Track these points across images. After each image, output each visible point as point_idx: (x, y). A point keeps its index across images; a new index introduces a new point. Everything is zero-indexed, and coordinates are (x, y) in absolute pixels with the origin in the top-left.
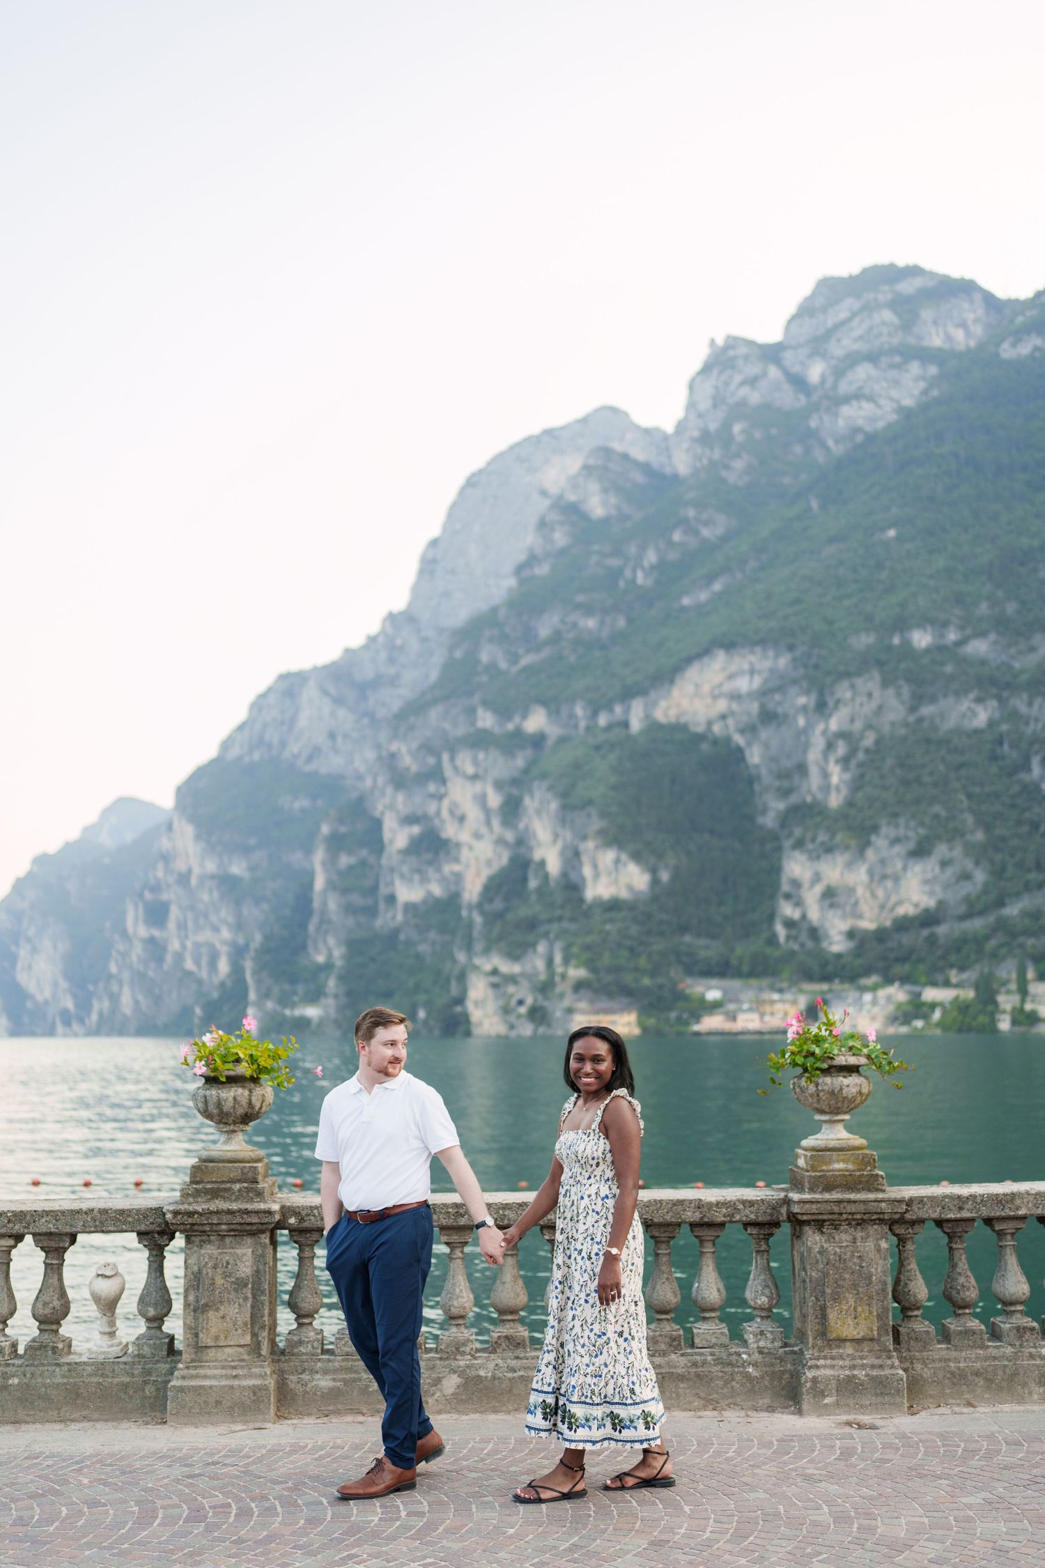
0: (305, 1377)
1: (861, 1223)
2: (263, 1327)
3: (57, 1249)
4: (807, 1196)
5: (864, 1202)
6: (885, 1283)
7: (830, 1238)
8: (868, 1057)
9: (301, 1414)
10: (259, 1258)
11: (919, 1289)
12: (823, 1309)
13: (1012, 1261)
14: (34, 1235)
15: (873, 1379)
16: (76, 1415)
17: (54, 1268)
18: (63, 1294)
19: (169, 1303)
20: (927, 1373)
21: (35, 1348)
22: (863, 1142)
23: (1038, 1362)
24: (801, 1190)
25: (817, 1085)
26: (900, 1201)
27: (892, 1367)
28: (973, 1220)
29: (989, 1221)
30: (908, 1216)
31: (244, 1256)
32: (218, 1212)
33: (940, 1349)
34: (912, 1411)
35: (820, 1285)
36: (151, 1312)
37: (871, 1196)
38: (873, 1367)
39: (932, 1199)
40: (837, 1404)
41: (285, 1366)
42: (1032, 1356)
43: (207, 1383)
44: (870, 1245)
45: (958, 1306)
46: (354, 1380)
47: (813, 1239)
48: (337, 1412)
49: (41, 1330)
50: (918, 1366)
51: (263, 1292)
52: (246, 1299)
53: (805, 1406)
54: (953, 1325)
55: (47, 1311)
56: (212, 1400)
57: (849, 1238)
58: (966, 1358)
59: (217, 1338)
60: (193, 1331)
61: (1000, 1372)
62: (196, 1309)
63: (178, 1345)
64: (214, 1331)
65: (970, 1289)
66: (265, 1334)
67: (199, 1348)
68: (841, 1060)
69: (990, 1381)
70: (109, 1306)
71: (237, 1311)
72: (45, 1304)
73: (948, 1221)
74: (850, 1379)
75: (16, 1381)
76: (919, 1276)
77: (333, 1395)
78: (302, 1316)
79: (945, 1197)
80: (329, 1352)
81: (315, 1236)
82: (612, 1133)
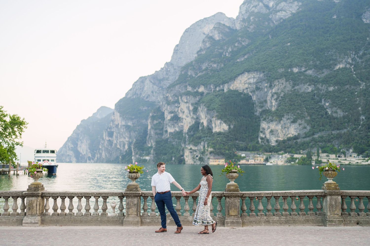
0: (145, 220)
1: (235, 197)
2: (138, 212)
3: (105, 199)
4: (226, 192)
5: (236, 194)
6: (239, 207)
7: (230, 199)
8: (238, 170)
9: (145, 225)
10: (138, 201)
11: (245, 208)
12: (229, 210)
13: (261, 204)
14: (102, 196)
15: (236, 221)
16: (109, 225)
17: (105, 202)
18: (106, 206)
19: (123, 208)
20: (246, 221)
21: (102, 214)
22: (237, 184)
23: (264, 220)
24: (226, 191)
25: (229, 175)
26: (242, 194)
27: (240, 220)
28: (254, 197)
29: (257, 197)
30: (243, 196)
31: (135, 200)
32: (131, 193)
33: (248, 218)
34: (243, 227)
35: (228, 206)
36: (121, 209)
37: (237, 193)
38: (236, 220)
39: (247, 193)
40: (230, 225)
41: (142, 218)
42: (263, 219)
43: (130, 220)
44: (237, 200)
45: (252, 211)
46: (153, 220)
47: (228, 199)
48: (150, 225)
49: (103, 212)
50: (244, 220)
51: (138, 206)
52: (136, 207)
53: (225, 226)
55: (104, 208)
56: (130, 223)
57: (233, 199)
58: (252, 219)
59: (131, 213)
60: (127, 212)
61: (257, 221)
62: (128, 209)
63: (125, 214)
65: (254, 208)
66: (139, 213)
67: (128, 215)
68: (233, 171)
69: (256, 223)
70: (114, 208)
71: (134, 209)
73: (250, 197)
74: (233, 222)
75: (99, 219)
76: (245, 206)
77: (150, 222)
78: (145, 210)
79: (250, 193)
80: (149, 216)
81: (147, 197)
82: (208, 181)
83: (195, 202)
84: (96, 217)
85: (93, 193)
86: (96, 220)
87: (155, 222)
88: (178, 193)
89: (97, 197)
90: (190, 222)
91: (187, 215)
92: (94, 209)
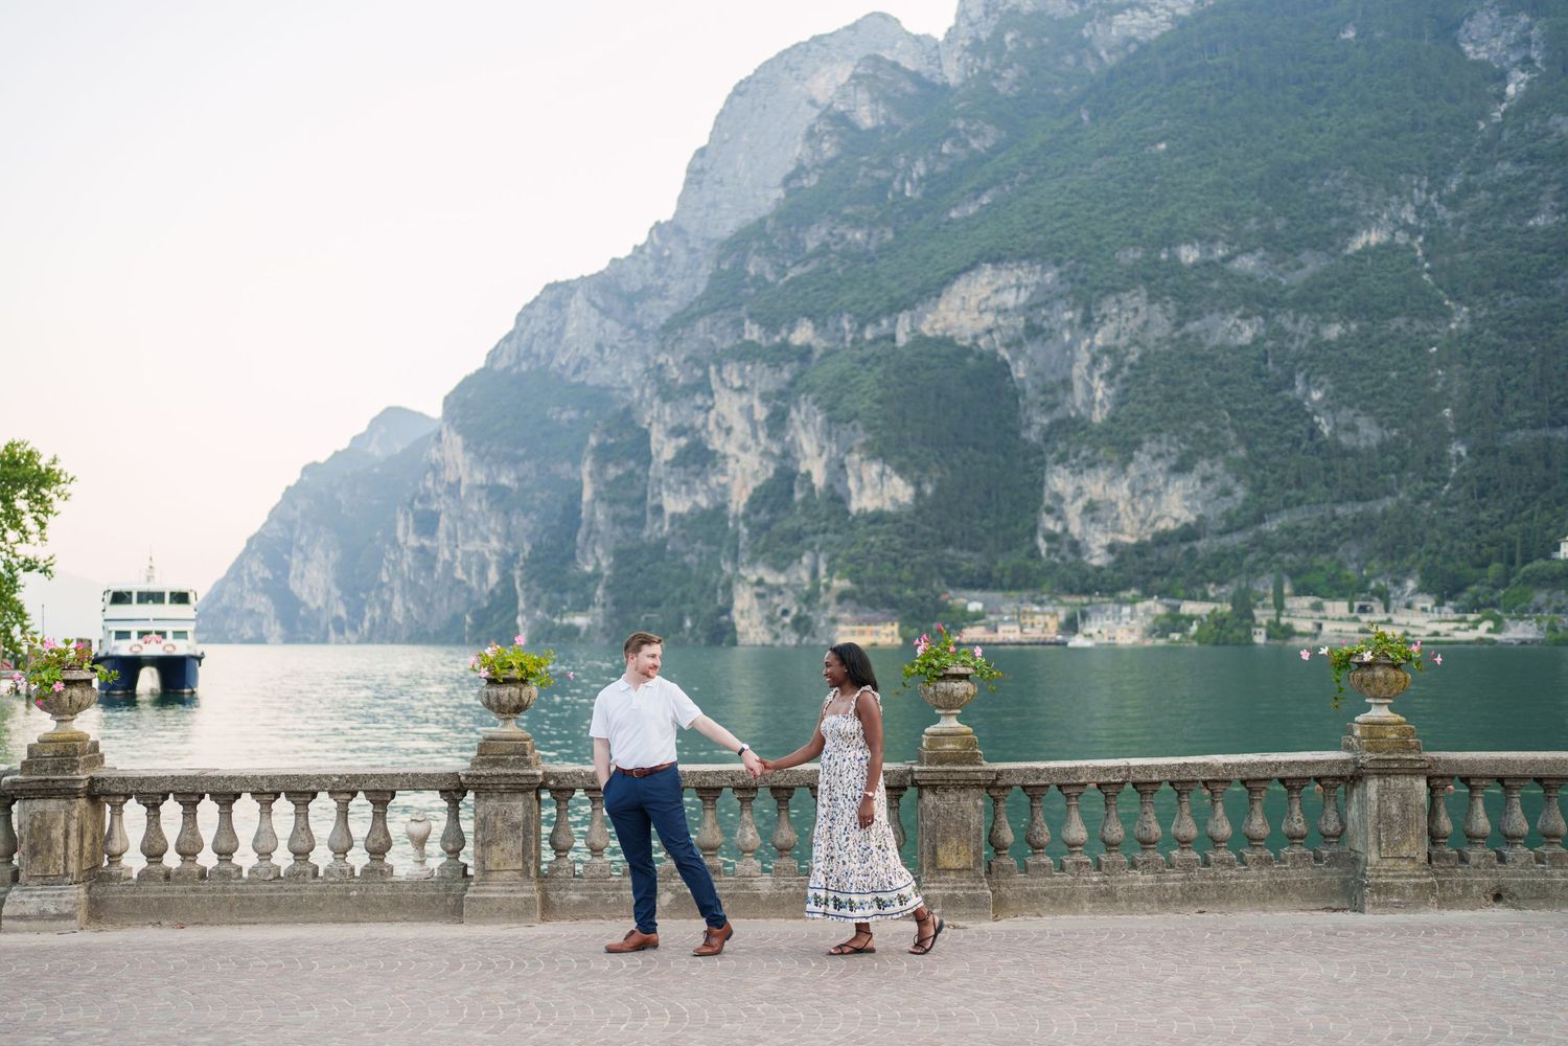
0: (562, 893)
1: (964, 787)
2: (531, 858)
3: (382, 802)
4: (924, 768)
5: (966, 772)
6: (980, 830)
7: (941, 798)
8: (975, 668)
9: (560, 919)
10: (528, 809)
11: (1007, 835)
12: (935, 847)
13: (1075, 816)
14: (365, 791)
15: (969, 896)
16: (398, 918)
17: (380, 816)
18: (387, 834)
19: (463, 842)
20: (1009, 894)
21: (366, 871)
22: (970, 730)
23: (1090, 886)
24: (922, 764)
25: (935, 688)
26: (992, 772)
27: (983, 888)
28: (1047, 786)
29: (1060, 787)
30: (999, 783)
31: (517, 807)
32: (498, 776)
33: (1020, 877)
34: (996, 919)
35: (932, 832)
36: (451, 847)
37: (971, 768)
38: (969, 888)
39: (1017, 770)
41: (547, 886)
42: (1085, 882)
43: (492, 895)
44: (970, 802)
45: (1037, 847)
46: (597, 896)
47: (929, 798)
48: (585, 918)
49: (372, 859)
50: (1003, 889)
51: (531, 833)
52: (519, 837)
54: (1031, 861)
55: (376, 846)
56: (495, 907)
57: (955, 798)
58: (1039, 883)
59: (498, 865)
60: (481, 860)
61: (1062, 893)
62: (484, 844)
63: (470, 871)
64: (496, 859)
65: (1044, 834)
66: (533, 862)
67: (485, 871)
68: (953, 670)
69: (1054, 899)
70: (420, 842)
71: (513, 846)
72: (374, 841)
73: (1030, 786)
74: (952, 897)
75: (355, 893)
76: (1008, 826)
77: (582, 905)
78: (560, 850)
79: (1027, 769)
80: (580, 876)
81: (568, 794)
82: (863, 717)
83: (783, 813)
84: (338, 886)
85: (326, 776)
86: (341, 897)
87: (604, 903)
88: (707, 774)
89: (341, 792)
90: (763, 899)
91: (748, 869)
92: (332, 848)
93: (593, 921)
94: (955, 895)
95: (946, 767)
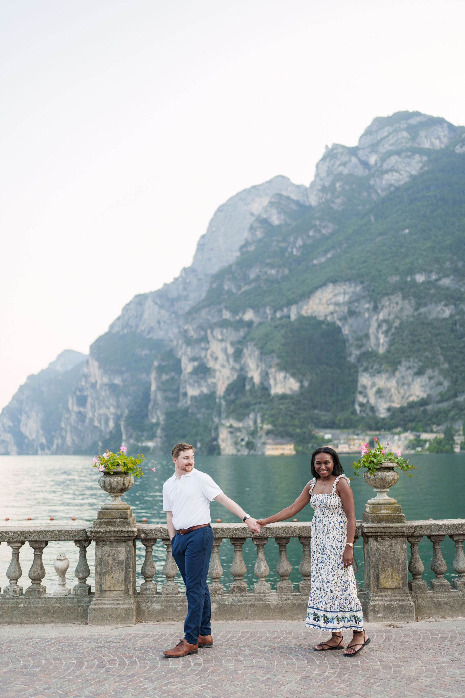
0: (149, 604)
1: (394, 537)
2: (130, 582)
3: (39, 548)
4: (370, 525)
5: (396, 527)
6: (405, 563)
7: (381, 543)
8: (398, 463)
9: (147, 621)
10: (128, 552)
11: (421, 566)
12: (378, 575)
13: (462, 553)
14: (29, 541)
15: (400, 605)
16: (48, 620)
17: (38, 556)
18: (42, 567)
19: (88, 572)
20: (424, 603)
21: (30, 591)
22: (395, 501)
24: (368, 522)
25: (375, 475)
26: (412, 527)
27: (408, 600)
28: (444, 535)
29: (451, 536)
30: (415, 534)
31: (121, 551)
32: (110, 532)
33: (430, 593)
34: (417, 620)
35: (376, 564)
36: (81, 576)
37: (399, 525)
38: (400, 600)
39: (426, 526)
40: (384, 617)
41: (140, 599)
43: (105, 607)
44: (399, 546)
45: (437, 574)
46: (170, 606)
47: (373, 544)
48: (163, 620)
49: (33, 583)
50: (420, 600)
51: (130, 567)
52: (122, 570)
53: (370, 618)
54: (435, 582)
55: (35, 575)
56: (108, 614)
57: (389, 543)
58: (441, 597)
59: (110, 587)
60: (99, 584)
61: (456, 603)
62: (101, 574)
63: (93, 590)
64: (108, 584)
65: (443, 565)
66: (131, 585)
67: (102, 591)
68: (385, 465)
69: (452, 607)
70: (62, 573)
71: (118, 575)
72: (34, 572)
73: (433, 536)
74: (390, 606)
75: (22, 605)
76: (420, 560)
77: (161, 612)
78: (147, 577)
79: (432, 525)
80: (159, 593)
81: (153, 542)
82: (342, 494)
83: (283, 553)
84: (12, 601)
85: (6, 532)
86: (13, 608)
87: (175, 610)
88: (237, 529)
89: (15, 542)
90: (272, 607)
91: (263, 588)
92: (8, 577)
93: (168, 622)
94: (391, 605)
95: (383, 525)
